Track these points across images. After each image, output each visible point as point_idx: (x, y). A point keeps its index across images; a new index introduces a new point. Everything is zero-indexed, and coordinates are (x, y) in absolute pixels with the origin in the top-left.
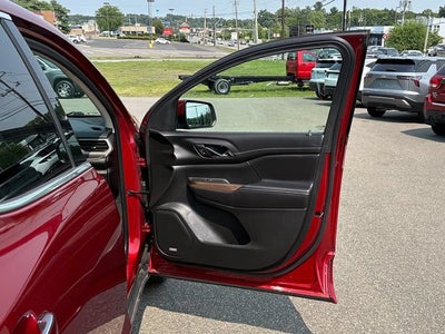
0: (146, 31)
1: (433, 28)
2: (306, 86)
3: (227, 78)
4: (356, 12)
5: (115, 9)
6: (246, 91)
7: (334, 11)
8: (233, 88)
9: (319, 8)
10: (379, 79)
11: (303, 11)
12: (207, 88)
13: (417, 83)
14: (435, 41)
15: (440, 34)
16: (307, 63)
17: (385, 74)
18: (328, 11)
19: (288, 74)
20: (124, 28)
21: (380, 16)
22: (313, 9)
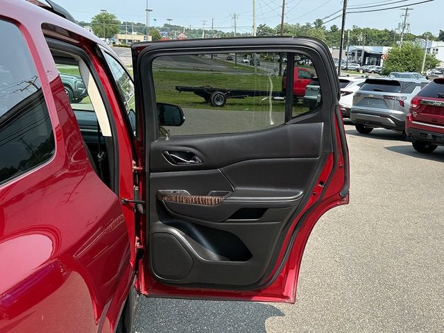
0: (142, 40)
1: (431, 51)
2: (300, 102)
3: (224, 91)
4: (356, 31)
5: (113, 17)
6: (241, 104)
7: (334, 28)
8: (229, 101)
9: (319, 26)
10: (367, 98)
11: (303, 27)
12: (203, 99)
13: (402, 103)
14: (432, 64)
15: (438, 57)
16: (302, 80)
17: (372, 93)
18: (328, 29)
19: (284, 90)
20: (120, 36)
21: (380, 36)
22: (313, 26)
